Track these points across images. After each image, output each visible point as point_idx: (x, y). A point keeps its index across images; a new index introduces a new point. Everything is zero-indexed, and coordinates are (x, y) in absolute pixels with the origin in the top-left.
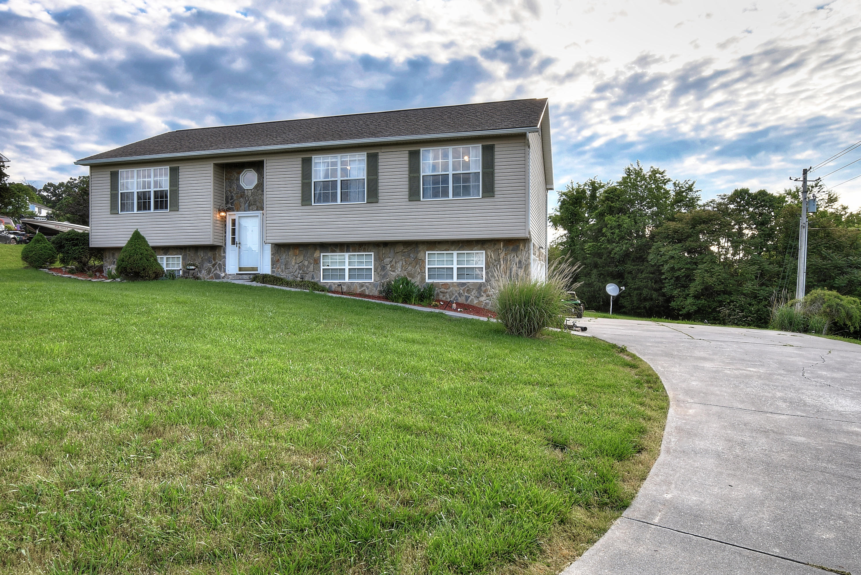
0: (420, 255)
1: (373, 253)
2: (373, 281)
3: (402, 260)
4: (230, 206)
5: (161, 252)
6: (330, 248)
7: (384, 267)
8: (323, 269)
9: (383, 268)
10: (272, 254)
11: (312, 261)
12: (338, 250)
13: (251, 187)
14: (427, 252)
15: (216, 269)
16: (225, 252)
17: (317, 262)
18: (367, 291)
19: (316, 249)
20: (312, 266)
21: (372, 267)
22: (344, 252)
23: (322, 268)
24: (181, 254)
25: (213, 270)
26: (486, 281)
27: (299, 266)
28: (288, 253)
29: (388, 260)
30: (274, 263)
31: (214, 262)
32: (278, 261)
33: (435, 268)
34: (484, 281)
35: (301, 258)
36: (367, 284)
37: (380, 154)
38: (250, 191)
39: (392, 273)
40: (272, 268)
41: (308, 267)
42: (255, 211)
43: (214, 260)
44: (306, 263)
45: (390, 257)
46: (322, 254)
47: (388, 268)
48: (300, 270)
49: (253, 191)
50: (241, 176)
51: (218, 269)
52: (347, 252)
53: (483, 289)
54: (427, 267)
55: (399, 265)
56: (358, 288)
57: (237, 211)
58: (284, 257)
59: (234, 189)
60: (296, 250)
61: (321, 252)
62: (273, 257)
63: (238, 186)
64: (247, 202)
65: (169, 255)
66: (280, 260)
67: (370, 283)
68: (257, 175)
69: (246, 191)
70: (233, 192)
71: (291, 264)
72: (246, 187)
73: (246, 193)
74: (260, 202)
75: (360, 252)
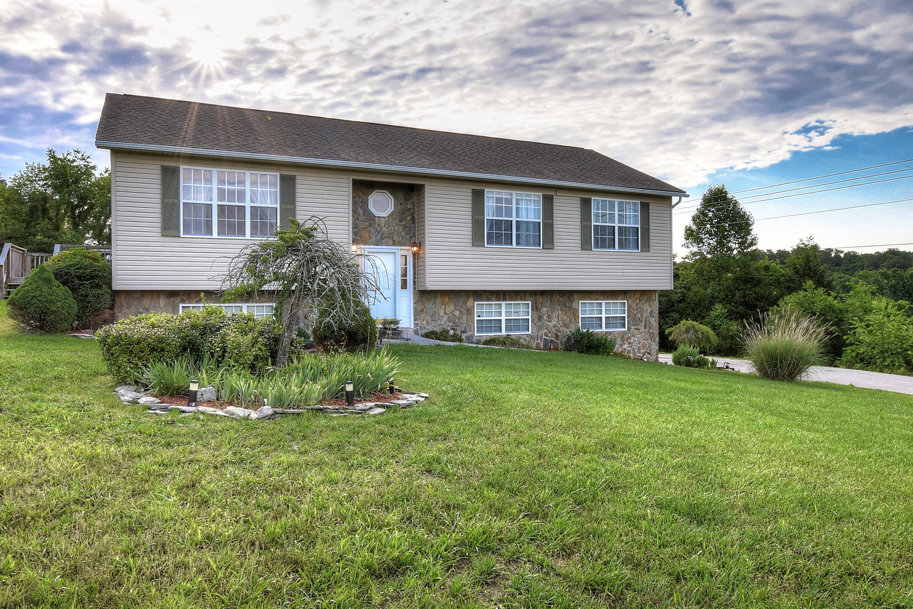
0: (574, 305)
1: (530, 302)
2: (530, 333)
3: (558, 309)
6: (484, 297)
7: (541, 316)
8: (477, 320)
9: (540, 318)
10: (415, 303)
11: (464, 311)
12: (493, 298)
13: (385, 214)
14: (580, 302)
17: (470, 312)
18: (524, 342)
19: (468, 297)
20: (464, 317)
21: (530, 317)
22: (500, 301)
23: (476, 318)
24: (275, 302)
26: (628, 329)
27: (449, 317)
28: (435, 302)
29: (544, 310)
30: (418, 313)
32: (422, 311)
33: (586, 318)
34: (626, 329)
35: (452, 307)
36: (524, 336)
37: (555, 197)
38: (383, 220)
39: (548, 323)
40: (415, 320)
41: (459, 319)
42: (390, 245)
44: (457, 313)
45: (547, 307)
46: (476, 303)
47: (545, 318)
48: (450, 322)
49: (387, 219)
50: (369, 197)
52: (503, 300)
53: (626, 337)
54: (580, 316)
55: (554, 315)
57: (364, 244)
58: (430, 307)
59: (360, 215)
60: (445, 298)
61: (475, 301)
62: (415, 306)
63: (365, 211)
64: (379, 233)
65: (252, 302)
66: (425, 311)
67: (527, 335)
68: (393, 199)
69: (377, 219)
70: (358, 218)
71: (439, 315)
72: (377, 214)
73: (377, 222)
74: (397, 235)
75: (516, 301)
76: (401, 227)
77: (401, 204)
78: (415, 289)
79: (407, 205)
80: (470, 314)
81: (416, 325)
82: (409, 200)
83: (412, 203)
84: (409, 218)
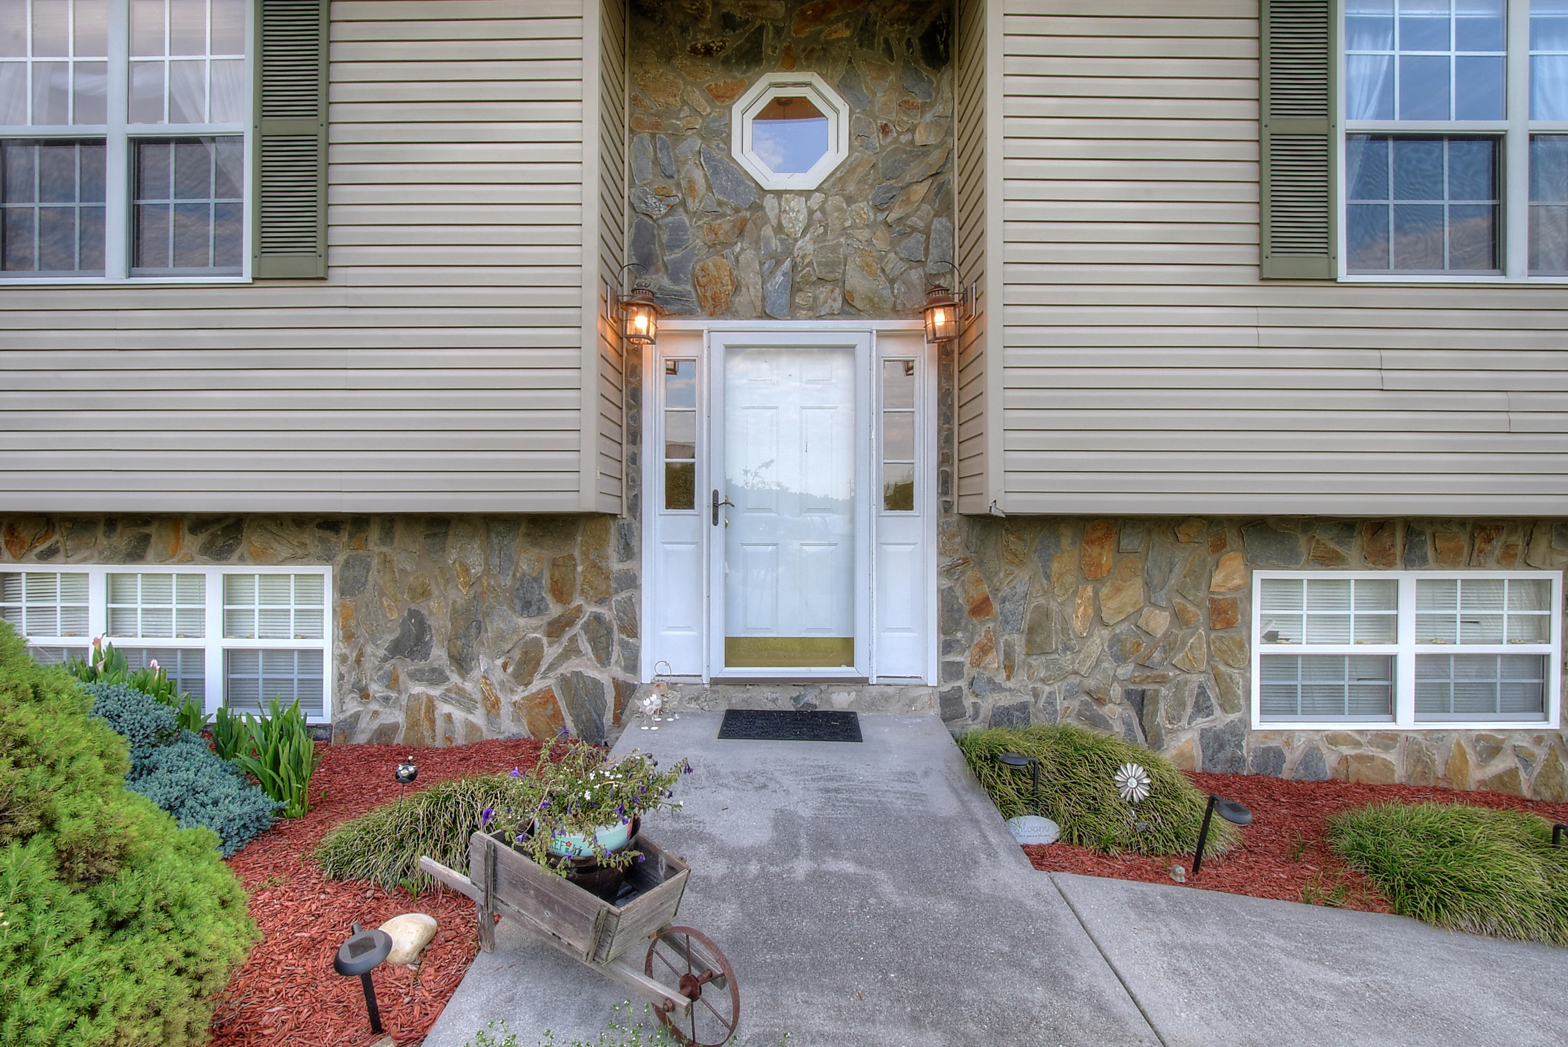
1: (1557, 575)
2: (1554, 723)
4: (666, 282)
5: (191, 542)
6: (1305, 545)
8: (1263, 657)
10: (946, 572)
11: (1199, 615)
12: (1354, 554)
13: (810, 179)
15: (572, 651)
16: (630, 551)
17: (1227, 615)
18: (1522, 775)
19: (1219, 546)
20: (1199, 643)
21: (1553, 648)
22: (1390, 565)
23: (1258, 648)
24: (327, 559)
25: (551, 652)
27: (1115, 640)
28: (1047, 566)
30: (961, 620)
31: (555, 610)
32: (979, 606)
35: (1134, 591)
36: (1525, 743)
38: (797, 204)
40: (946, 647)
41: (1170, 646)
42: (832, 315)
43: (561, 593)
44: (1160, 622)
46: (1259, 575)
48: (1120, 659)
49: (818, 198)
50: (737, 109)
51: (585, 646)
52: (1409, 564)
56: (1472, 758)
57: (712, 315)
58: (1021, 589)
59: (692, 189)
60: (1095, 550)
61: (1252, 563)
62: (947, 583)
63: (715, 171)
64: (778, 263)
65: (242, 560)
66: (996, 607)
67: (1538, 738)
68: (844, 109)
69: (770, 203)
70: (683, 203)
71: (1065, 630)
72: (772, 180)
73: (772, 214)
74: (865, 268)
75: (1480, 566)
76: (881, 232)
77: (885, 130)
78: (946, 508)
79: (912, 130)
80: (1229, 624)
81: (949, 670)
82: (923, 108)
83: (936, 122)
84: (921, 190)
